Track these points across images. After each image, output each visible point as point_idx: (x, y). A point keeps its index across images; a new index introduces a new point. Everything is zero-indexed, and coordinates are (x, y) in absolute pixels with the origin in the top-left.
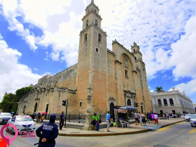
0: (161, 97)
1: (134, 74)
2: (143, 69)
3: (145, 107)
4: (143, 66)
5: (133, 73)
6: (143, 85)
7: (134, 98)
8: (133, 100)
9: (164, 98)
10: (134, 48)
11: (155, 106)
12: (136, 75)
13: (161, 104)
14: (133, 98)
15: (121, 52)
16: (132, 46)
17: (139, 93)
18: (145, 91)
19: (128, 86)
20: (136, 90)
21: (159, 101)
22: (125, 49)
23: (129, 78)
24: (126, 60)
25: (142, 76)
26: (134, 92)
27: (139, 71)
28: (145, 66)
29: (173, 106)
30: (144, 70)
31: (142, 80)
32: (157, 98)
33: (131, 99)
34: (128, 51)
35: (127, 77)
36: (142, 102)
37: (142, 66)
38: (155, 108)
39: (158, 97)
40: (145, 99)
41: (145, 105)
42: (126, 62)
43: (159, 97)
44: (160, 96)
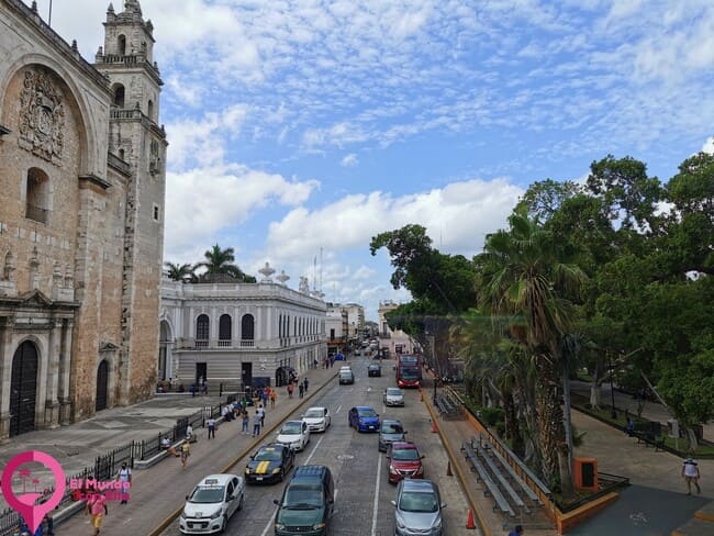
0: (211, 304)
1: (89, 194)
2: (152, 164)
3: (121, 363)
4: (154, 147)
5: (80, 187)
6: (136, 250)
7: (64, 329)
8: (57, 341)
9: (225, 313)
10: (123, 30)
11: (179, 345)
12: (100, 202)
13: (207, 337)
14: (57, 333)
15: (17, 55)
16: (111, 11)
17: (99, 299)
18: (139, 282)
19: (34, 264)
20: (82, 285)
21: (203, 321)
22: (52, 39)
23: (50, 219)
24: (47, 109)
25: (138, 205)
26: (67, 295)
27: (127, 175)
28: (168, 149)
29: (252, 344)
30: (156, 170)
31: (135, 225)
32: (197, 309)
33: (43, 339)
34: (70, 52)
35: (35, 212)
36: (113, 340)
37: (148, 149)
38: (180, 354)
39: (199, 304)
40: (130, 323)
41: (126, 355)
42: (42, 121)
43: (206, 304)
44: (210, 299)
